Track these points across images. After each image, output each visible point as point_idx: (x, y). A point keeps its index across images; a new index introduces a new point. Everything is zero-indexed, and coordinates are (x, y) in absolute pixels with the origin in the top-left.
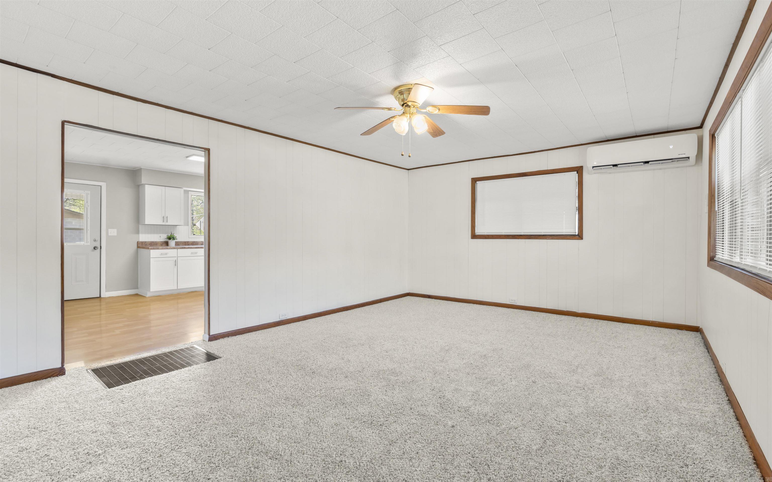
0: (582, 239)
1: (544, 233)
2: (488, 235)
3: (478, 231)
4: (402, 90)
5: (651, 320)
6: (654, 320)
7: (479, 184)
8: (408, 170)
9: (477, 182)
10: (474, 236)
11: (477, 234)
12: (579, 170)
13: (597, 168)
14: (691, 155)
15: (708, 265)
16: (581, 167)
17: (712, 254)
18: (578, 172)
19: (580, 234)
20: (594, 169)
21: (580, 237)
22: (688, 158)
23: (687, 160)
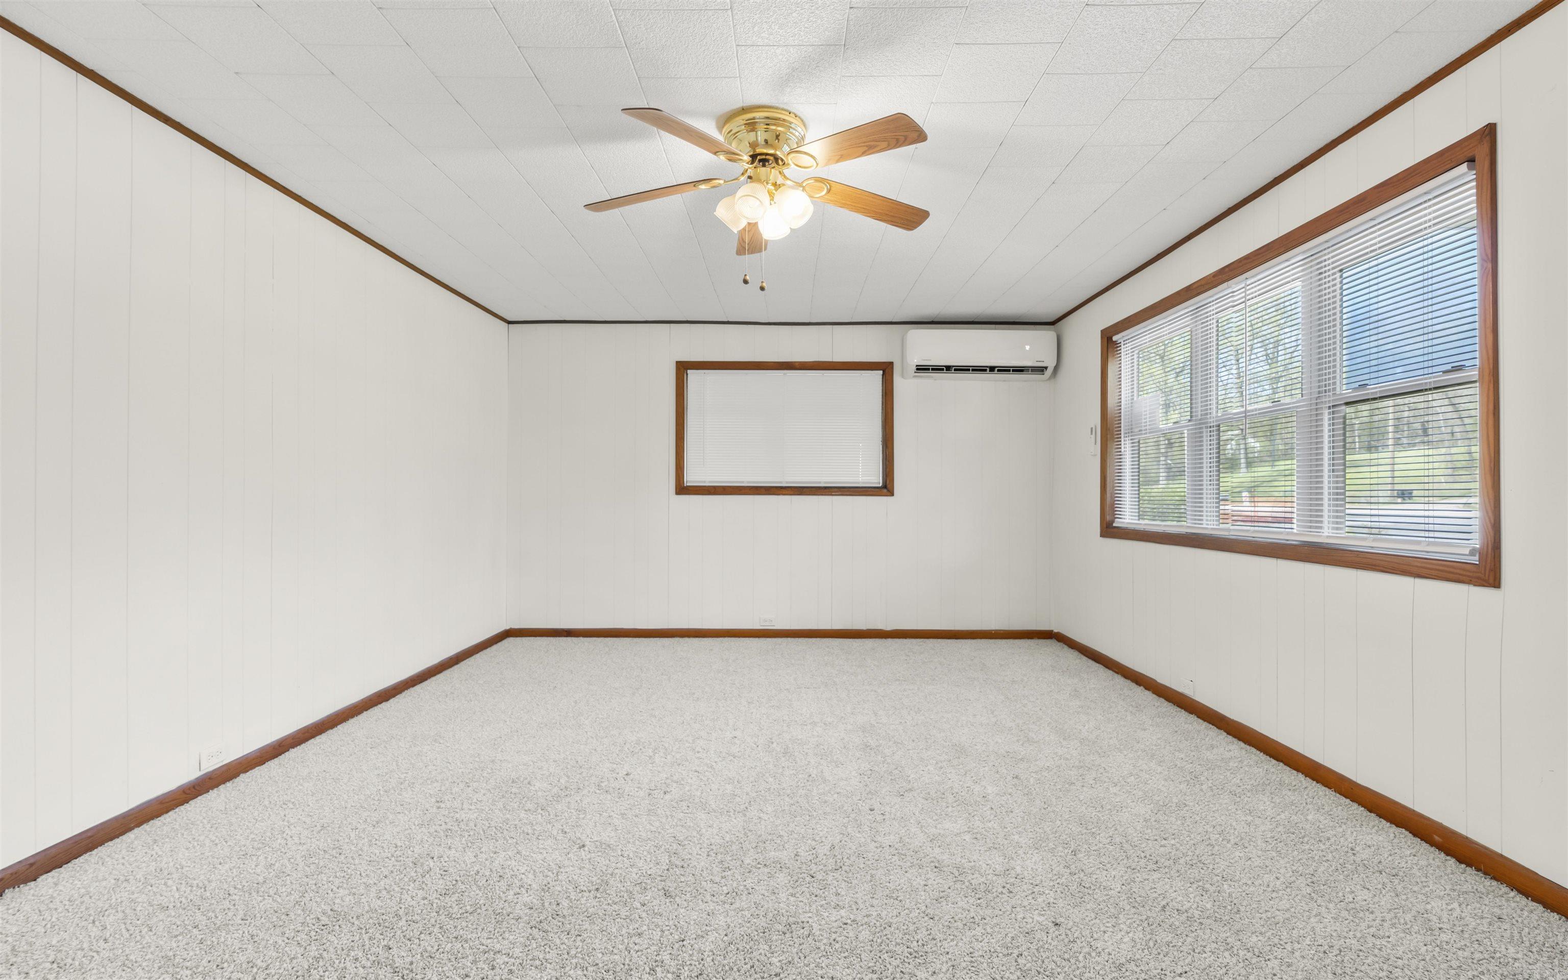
0: (892, 494)
1: (826, 483)
2: (714, 487)
3: (692, 478)
4: (754, 118)
5: (994, 629)
6: (997, 628)
7: (693, 376)
8: (509, 322)
9: (689, 371)
10: (682, 489)
11: (689, 484)
12: (886, 369)
13: (921, 369)
14: (1050, 363)
15: (1103, 535)
16: (891, 364)
17: (1108, 518)
18: (884, 372)
19: (888, 486)
20: (917, 369)
21: (888, 491)
22: (1046, 368)
23: (1042, 371)
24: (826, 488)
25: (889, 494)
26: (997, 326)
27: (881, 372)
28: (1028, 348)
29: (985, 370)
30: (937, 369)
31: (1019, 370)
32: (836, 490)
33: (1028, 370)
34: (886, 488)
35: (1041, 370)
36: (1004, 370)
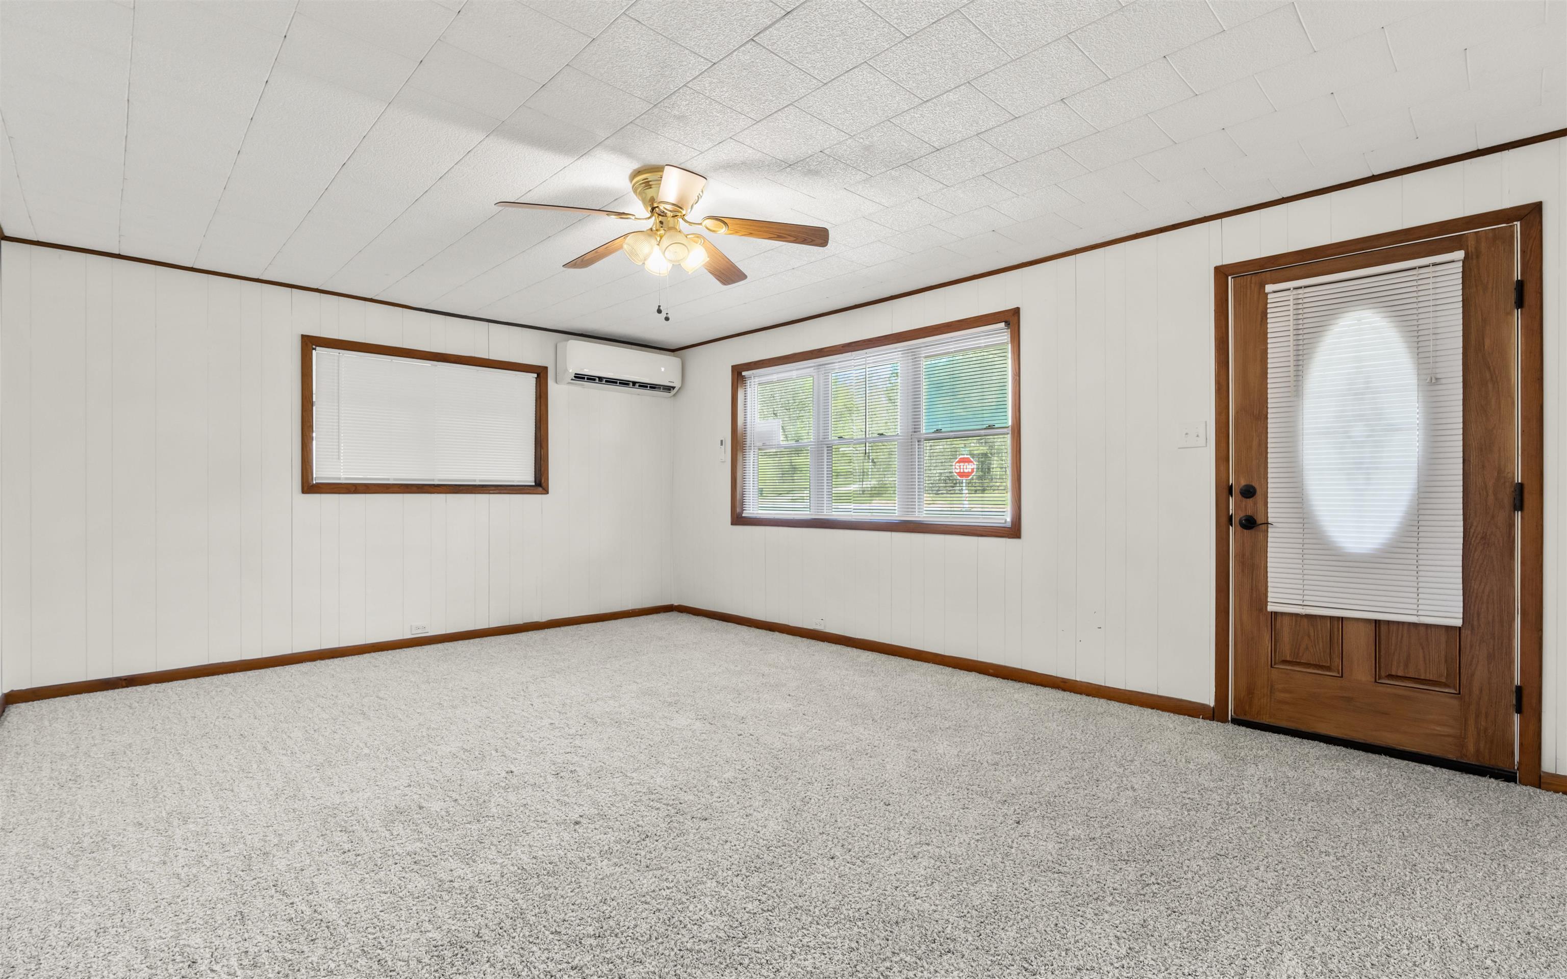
0: (546, 492)
3: (320, 474)
5: (630, 609)
6: (633, 608)
7: (321, 355)
9: (318, 349)
10: (309, 487)
11: (317, 481)
12: (541, 372)
13: (579, 377)
14: (677, 384)
15: (733, 523)
16: (546, 368)
17: (738, 510)
18: (538, 375)
19: (544, 485)
20: (575, 377)
21: (544, 489)
22: (674, 388)
23: (670, 390)
24: (483, 486)
25: (544, 492)
26: (643, 348)
27: (535, 375)
28: (663, 369)
29: (628, 384)
30: (591, 379)
31: (653, 387)
32: (493, 488)
33: (660, 388)
34: (540, 484)
35: (668, 389)
36: (643, 386)
